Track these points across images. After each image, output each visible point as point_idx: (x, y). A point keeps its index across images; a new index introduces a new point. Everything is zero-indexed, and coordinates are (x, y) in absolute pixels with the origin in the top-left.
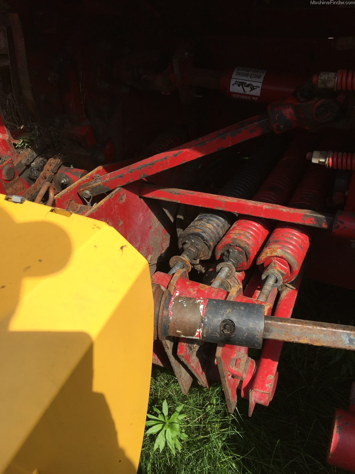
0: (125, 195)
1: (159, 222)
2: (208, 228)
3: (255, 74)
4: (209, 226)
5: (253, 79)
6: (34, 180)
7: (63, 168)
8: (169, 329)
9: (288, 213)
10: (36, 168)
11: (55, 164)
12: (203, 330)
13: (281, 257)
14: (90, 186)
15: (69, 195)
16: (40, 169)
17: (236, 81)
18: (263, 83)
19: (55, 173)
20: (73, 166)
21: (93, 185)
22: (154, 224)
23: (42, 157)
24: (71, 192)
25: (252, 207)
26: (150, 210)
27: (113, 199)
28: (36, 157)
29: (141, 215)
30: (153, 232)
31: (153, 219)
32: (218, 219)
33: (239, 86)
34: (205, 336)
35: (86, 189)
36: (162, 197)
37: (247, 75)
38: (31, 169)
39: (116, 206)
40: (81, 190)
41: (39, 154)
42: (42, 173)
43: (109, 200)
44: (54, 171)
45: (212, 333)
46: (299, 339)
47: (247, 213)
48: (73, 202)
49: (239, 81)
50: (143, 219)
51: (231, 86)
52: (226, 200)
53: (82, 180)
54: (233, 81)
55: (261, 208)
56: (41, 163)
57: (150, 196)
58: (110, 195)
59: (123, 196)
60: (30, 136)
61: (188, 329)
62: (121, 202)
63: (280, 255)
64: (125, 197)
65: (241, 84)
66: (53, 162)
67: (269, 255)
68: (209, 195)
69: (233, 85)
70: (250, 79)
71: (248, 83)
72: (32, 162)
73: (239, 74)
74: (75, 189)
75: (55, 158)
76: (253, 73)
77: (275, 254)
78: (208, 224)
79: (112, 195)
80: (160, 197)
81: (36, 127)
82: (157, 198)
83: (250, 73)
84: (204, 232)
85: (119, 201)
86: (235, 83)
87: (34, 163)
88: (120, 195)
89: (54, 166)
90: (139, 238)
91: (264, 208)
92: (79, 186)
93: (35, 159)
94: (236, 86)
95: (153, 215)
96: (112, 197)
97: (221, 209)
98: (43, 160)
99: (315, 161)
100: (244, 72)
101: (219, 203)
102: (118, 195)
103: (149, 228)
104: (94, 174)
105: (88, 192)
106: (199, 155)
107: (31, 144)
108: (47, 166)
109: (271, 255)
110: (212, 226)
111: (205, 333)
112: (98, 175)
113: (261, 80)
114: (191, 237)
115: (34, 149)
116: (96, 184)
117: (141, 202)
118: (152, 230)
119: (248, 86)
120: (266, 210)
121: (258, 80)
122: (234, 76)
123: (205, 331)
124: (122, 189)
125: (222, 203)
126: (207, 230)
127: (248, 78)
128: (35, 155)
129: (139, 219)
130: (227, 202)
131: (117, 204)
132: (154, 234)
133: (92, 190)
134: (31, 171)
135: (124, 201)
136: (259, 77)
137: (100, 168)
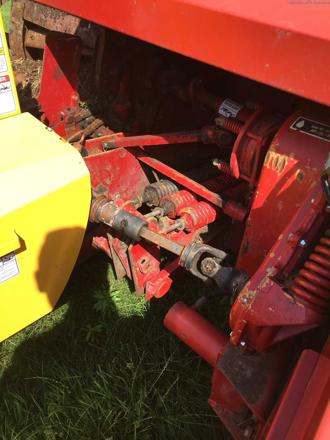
0: (125, 153)
1: (147, 179)
2: (162, 187)
3: (235, 106)
4: (164, 187)
5: (233, 110)
6: (84, 128)
7: (103, 127)
8: (99, 216)
9: (205, 193)
10: (88, 122)
11: (99, 123)
12: (113, 221)
13: (189, 214)
14: (108, 141)
15: (95, 143)
16: (90, 123)
17: (223, 108)
18: (238, 114)
19: (97, 129)
20: (109, 128)
21: (110, 141)
22: (143, 179)
23: (94, 116)
24: (97, 141)
25: (189, 183)
26: (141, 169)
27: (116, 152)
28: (91, 116)
29: (134, 169)
30: (141, 183)
31: (143, 176)
32: (173, 185)
33: (224, 111)
34: (113, 225)
35: (105, 142)
36: (147, 162)
37: (231, 106)
38: (85, 121)
39: (117, 157)
40: (103, 142)
41: (93, 115)
42: (89, 126)
43: (113, 152)
44: (96, 127)
45: (117, 224)
46: (155, 241)
47: (186, 186)
48: (97, 147)
49: (225, 108)
50: (135, 172)
51: (220, 109)
52: (178, 175)
53: (106, 137)
54: (221, 107)
55: (194, 185)
56: (92, 120)
57: (142, 159)
58: (115, 150)
59: (124, 154)
60: (91, 102)
61: (107, 219)
62: (121, 156)
63: (189, 213)
64: (125, 154)
65: (225, 110)
66: (98, 121)
67: (183, 211)
68: (171, 169)
69: (221, 109)
70: (232, 109)
71: (229, 111)
72: (87, 118)
73: (226, 103)
74: (100, 140)
75: (100, 120)
76: (234, 105)
77: (186, 212)
78: (164, 186)
79: (116, 150)
80: (146, 162)
81: (97, 98)
82: (144, 162)
83: (233, 105)
84: (159, 188)
85: (120, 155)
86: (222, 109)
87: (88, 119)
88: (122, 152)
89: (97, 124)
90: (129, 183)
91: (195, 186)
92: (103, 139)
93: (89, 116)
94: (222, 110)
95: (144, 173)
96: (116, 151)
97: (174, 180)
98: (94, 119)
99: (215, 164)
100: (230, 103)
101: (174, 176)
102: (120, 151)
103: (138, 180)
104: (115, 136)
105: (106, 144)
106: (166, 143)
107: (90, 107)
108: (93, 123)
109: (185, 212)
110: (165, 188)
111: (114, 223)
112: (117, 137)
113: (237, 111)
114: (151, 189)
115: (90, 110)
116: (111, 141)
117: (136, 162)
118: (140, 182)
119: (229, 112)
120: (196, 187)
121: (235, 110)
122: (223, 104)
123: (114, 222)
124: (124, 149)
125: (176, 176)
126: (161, 188)
127: (230, 108)
128: (90, 114)
129: (132, 171)
130: (178, 176)
131: (118, 156)
132: (141, 185)
133: (109, 144)
134: (84, 123)
135: (124, 157)
136: (237, 109)
137: (121, 133)
